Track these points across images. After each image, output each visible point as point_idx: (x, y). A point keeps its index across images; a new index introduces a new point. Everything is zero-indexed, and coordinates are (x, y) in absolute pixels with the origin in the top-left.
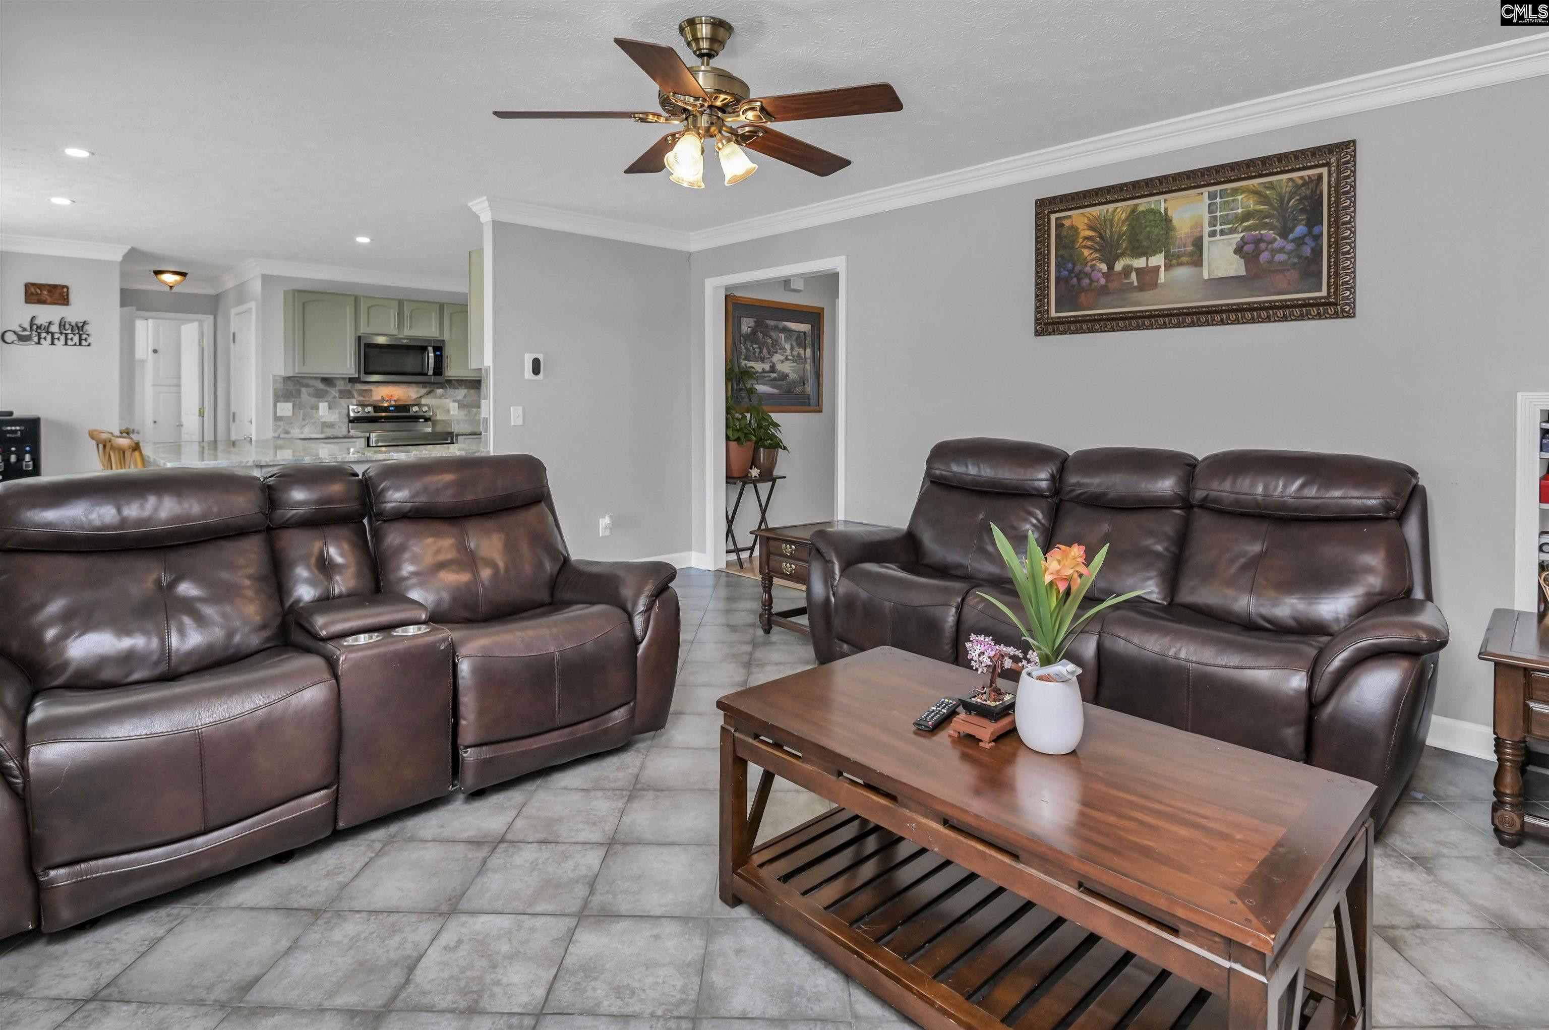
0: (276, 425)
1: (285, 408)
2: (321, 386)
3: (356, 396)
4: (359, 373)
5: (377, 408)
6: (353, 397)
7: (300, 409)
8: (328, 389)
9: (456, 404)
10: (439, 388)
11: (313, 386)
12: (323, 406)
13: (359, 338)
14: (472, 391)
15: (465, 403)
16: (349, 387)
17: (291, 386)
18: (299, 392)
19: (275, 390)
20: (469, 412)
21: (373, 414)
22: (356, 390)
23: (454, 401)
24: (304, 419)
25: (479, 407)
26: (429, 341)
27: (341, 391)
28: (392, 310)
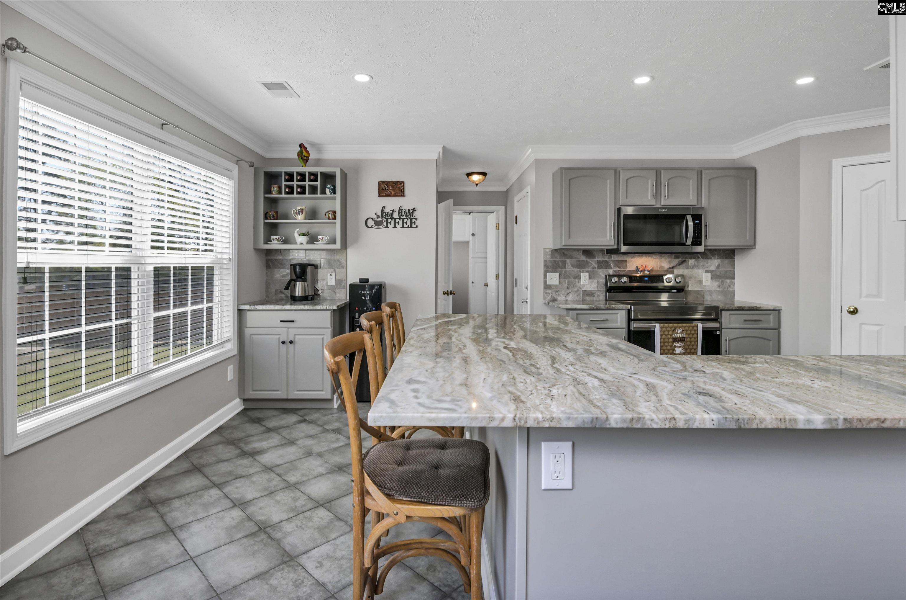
0: (546, 293)
1: (554, 278)
2: (583, 258)
3: (612, 266)
4: (618, 244)
5: (632, 279)
6: (611, 268)
7: (565, 278)
8: (589, 260)
9: (709, 275)
10: (691, 258)
11: (576, 258)
12: (584, 276)
13: (619, 210)
14: (726, 261)
15: (718, 274)
16: (606, 258)
17: (558, 258)
18: (564, 263)
19: (545, 261)
20: (723, 283)
21: (629, 284)
22: (613, 261)
23: (707, 272)
24: (568, 288)
25: (733, 278)
26: (687, 208)
27: (599, 262)
28: (650, 181)
